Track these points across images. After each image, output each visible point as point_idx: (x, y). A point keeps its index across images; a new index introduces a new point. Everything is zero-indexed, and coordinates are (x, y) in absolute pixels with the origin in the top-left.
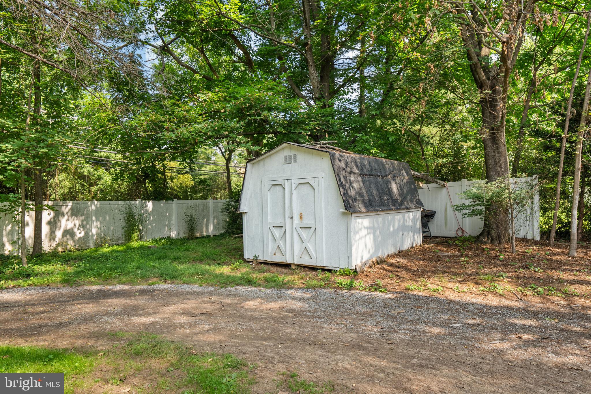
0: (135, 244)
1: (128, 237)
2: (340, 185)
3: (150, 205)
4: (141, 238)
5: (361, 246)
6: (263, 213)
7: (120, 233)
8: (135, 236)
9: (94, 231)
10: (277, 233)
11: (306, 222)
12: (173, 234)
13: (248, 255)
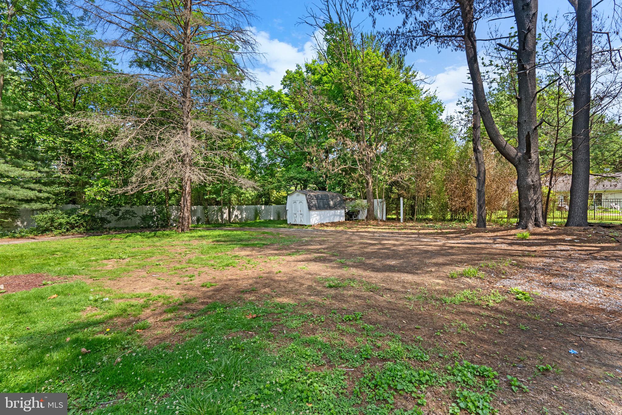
0: (258, 221)
1: (255, 219)
2: (308, 202)
3: (263, 207)
4: (260, 219)
5: (314, 219)
6: (292, 210)
7: (253, 217)
8: (258, 218)
9: (244, 216)
10: (295, 216)
11: (302, 213)
12: (272, 218)
13: (288, 222)
